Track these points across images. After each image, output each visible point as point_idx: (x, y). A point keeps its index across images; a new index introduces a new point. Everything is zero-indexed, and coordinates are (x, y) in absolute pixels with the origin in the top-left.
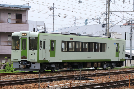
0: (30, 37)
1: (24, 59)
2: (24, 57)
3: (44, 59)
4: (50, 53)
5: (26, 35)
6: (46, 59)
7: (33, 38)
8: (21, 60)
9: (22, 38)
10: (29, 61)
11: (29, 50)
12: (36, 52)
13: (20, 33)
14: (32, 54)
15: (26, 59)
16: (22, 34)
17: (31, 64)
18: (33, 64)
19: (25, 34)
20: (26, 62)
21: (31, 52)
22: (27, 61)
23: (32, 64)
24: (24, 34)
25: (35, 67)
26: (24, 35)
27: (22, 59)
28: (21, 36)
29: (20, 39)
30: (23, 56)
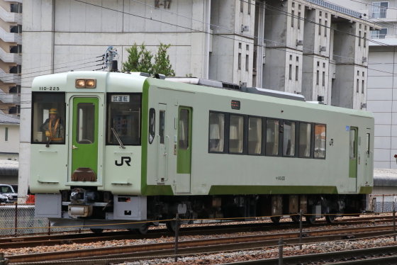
0: (109, 95)
1: (85, 181)
2: (84, 173)
3: (160, 181)
4: (176, 156)
5: (95, 87)
6: (167, 183)
7: (121, 98)
8: (73, 187)
9: (75, 98)
10: (108, 188)
11: (107, 143)
12: (134, 151)
13: (69, 79)
14: (119, 162)
15: (94, 179)
16: (78, 81)
17: (112, 203)
18: (120, 200)
19: (91, 83)
20: (91, 195)
21: (116, 152)
22: (99, 189)
23: (116, 199)
24: (86, 81)
25: (127, 213)
26: (87, 86)
27: (77, 180)
28: (70, 90)
29: (67, 102)
30: (80, 169)
